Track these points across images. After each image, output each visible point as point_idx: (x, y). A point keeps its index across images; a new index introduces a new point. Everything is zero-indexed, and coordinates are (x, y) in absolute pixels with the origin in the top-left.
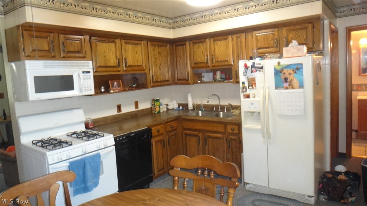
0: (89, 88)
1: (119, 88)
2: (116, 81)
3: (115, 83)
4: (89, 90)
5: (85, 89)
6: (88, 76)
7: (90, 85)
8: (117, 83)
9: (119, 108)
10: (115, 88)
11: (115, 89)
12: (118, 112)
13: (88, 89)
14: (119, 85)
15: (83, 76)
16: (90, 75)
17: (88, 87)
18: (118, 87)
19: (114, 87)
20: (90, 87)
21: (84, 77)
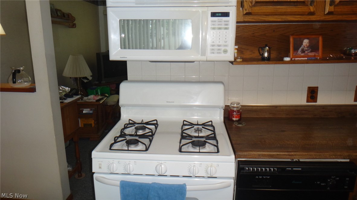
0: (223, 48)
1: (312, 54)
2: (307, 38)
3: (306, 42)
4: (222, 51)
5: (213, 49)
6: (223, 23)
7: (226, 42)
8: (310, 42)
9: (312, 93)
10: (303, 51)
11: (303, 54)
12: (308, 101)
13: (219, 50)
14: (313, 47)
15: (212, 21)
16: (228, 21)
17: (219, 46)
18: (311, 52)
19: (300, 49)
20: (226, 46)
21: (214, 25)
